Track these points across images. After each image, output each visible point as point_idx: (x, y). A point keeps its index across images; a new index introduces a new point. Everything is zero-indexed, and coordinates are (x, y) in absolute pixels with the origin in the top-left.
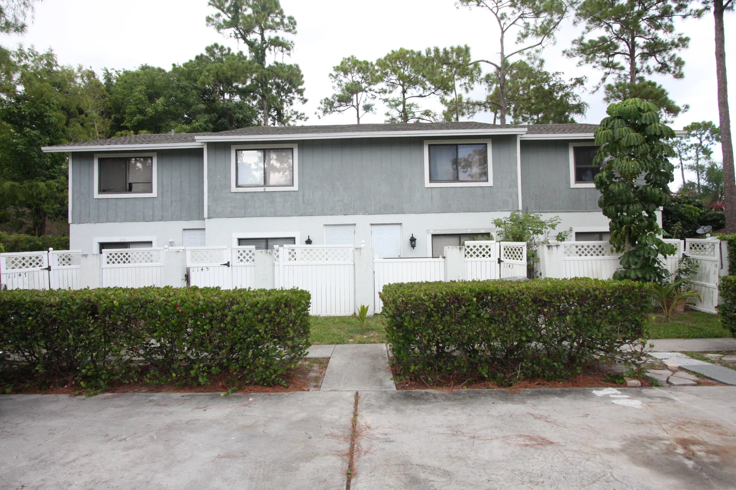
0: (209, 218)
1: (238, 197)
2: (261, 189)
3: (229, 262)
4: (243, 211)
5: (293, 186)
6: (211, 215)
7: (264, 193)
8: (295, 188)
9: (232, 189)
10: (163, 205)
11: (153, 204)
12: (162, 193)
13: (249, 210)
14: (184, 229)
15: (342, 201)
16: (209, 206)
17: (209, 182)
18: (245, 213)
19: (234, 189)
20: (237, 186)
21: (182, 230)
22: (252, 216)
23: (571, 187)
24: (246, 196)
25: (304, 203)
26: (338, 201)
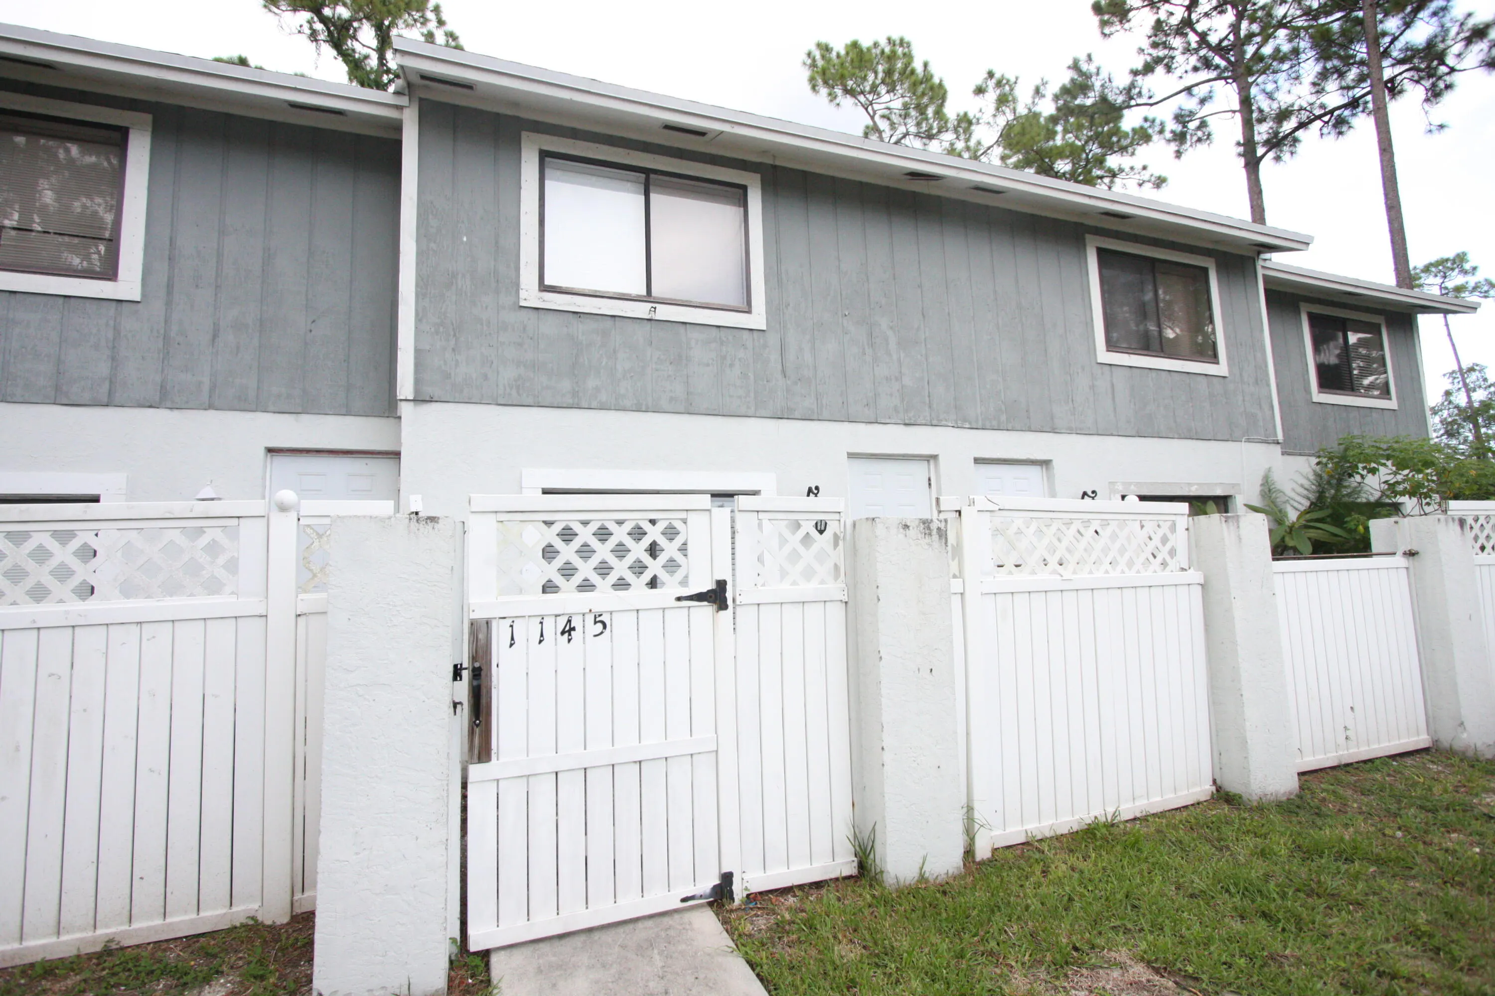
0: (418, 400)
1: (549, 327)
2: (641, 310)
3: (721, 585)
4: (566, 385)
5: (749, 312)
6: (428, 390)
7: (648, 325)
8: (757, 319)
9: (523, 294)
10: (166, 338)
11: (117, 330)
12: (170, 287)
13: (591, 383)
14: (270, 451)
15: (897, 379)
16: (419, 353)
17: (421, 255)
18: (575, 394)
19: (530, 295)
20: (545, 288)
21: (262, 452)
22: (603, 407)
23: (1314, 400)
24: (580, 329)
25: (784, 372)
26: (888, 379)
